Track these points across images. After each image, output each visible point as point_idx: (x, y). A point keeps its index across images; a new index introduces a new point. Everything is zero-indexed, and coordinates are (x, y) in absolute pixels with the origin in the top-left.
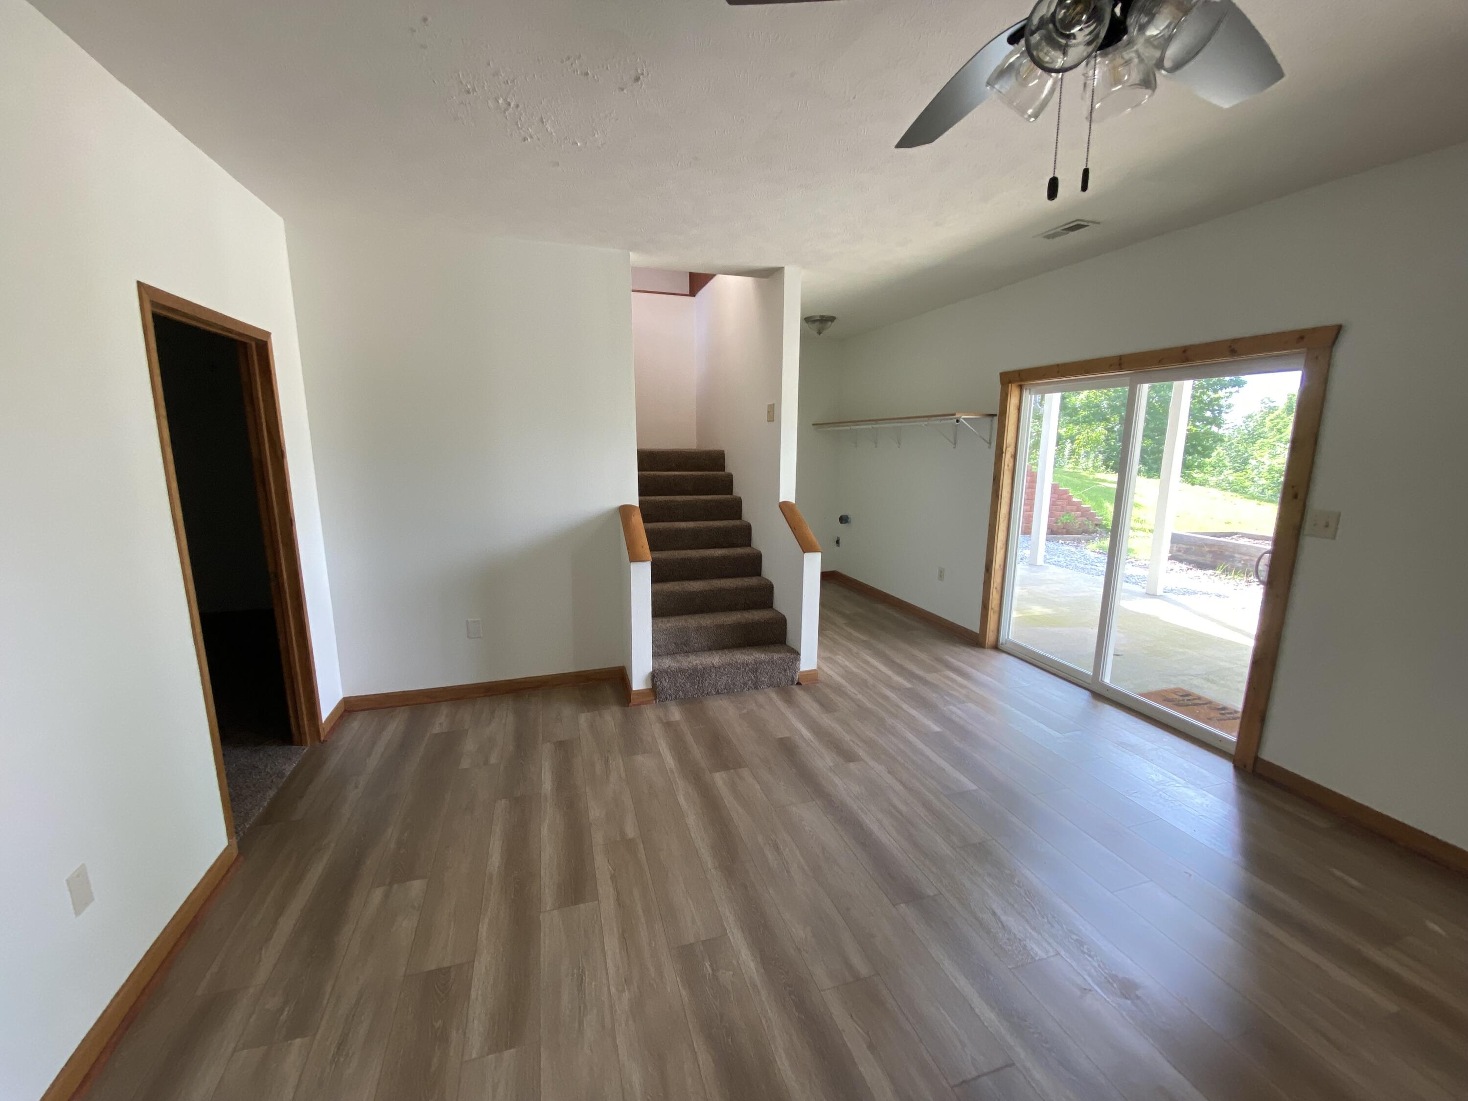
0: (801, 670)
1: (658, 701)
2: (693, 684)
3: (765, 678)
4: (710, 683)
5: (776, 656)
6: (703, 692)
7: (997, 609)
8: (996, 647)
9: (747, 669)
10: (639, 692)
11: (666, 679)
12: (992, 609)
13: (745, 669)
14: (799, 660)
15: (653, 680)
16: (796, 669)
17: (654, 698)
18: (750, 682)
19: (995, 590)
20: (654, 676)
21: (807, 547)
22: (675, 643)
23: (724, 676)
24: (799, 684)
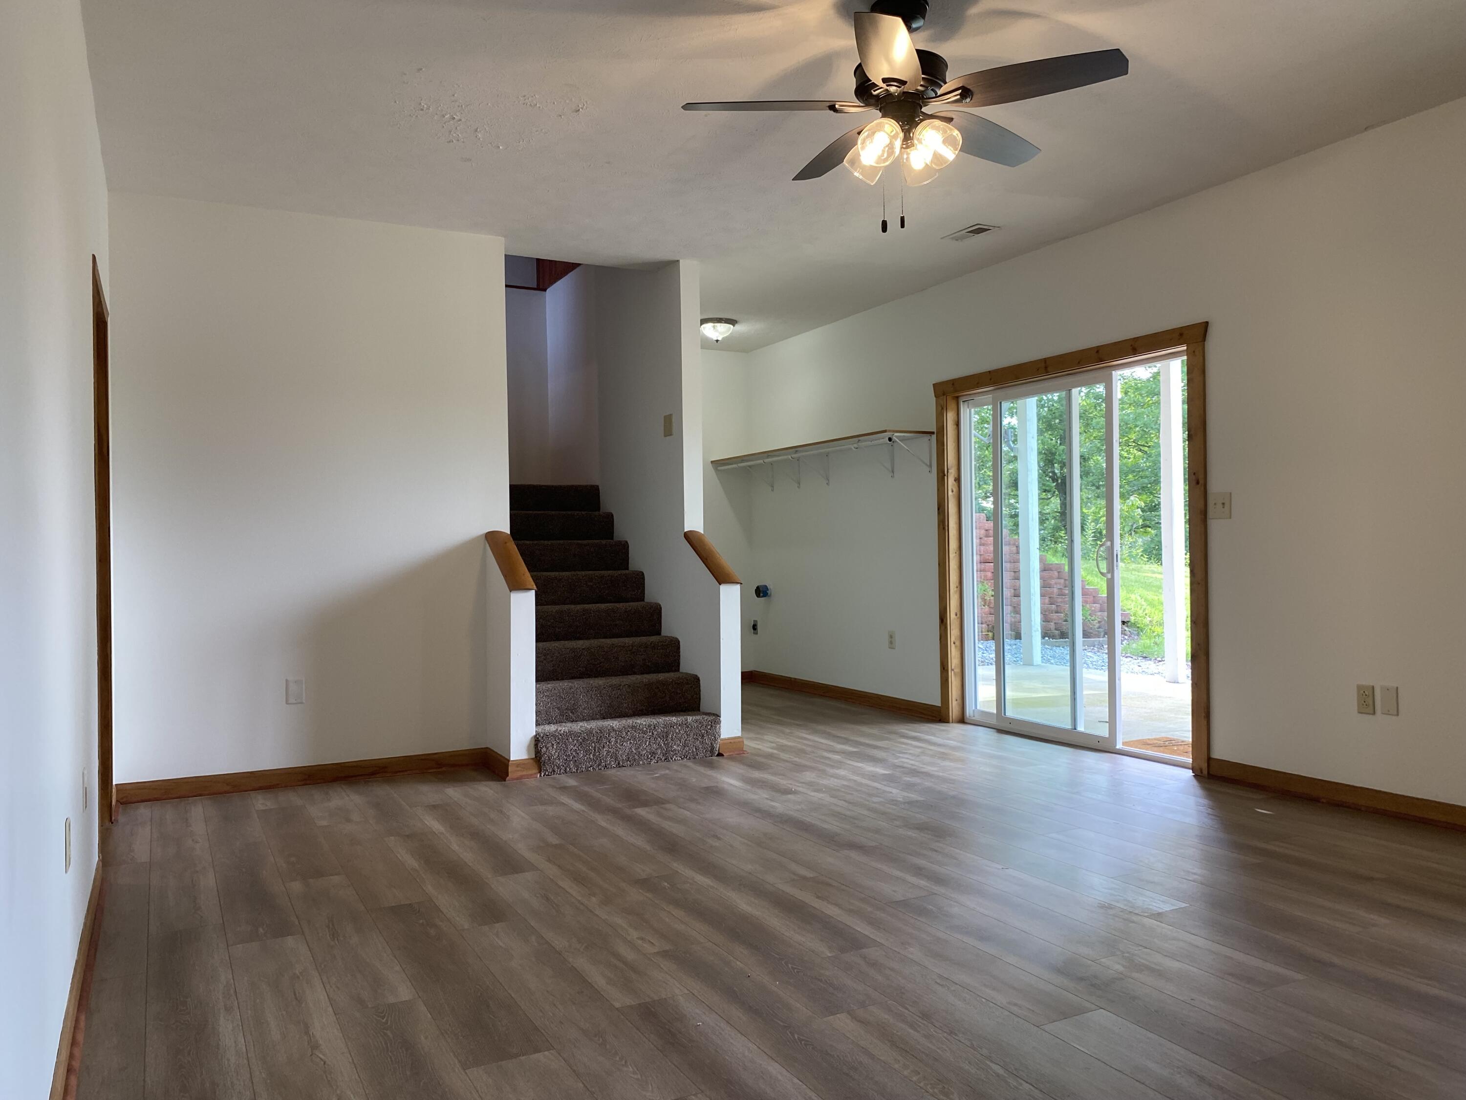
0: (722, 737)
1: (543, 774)
2: (587, 752)
3: (678, 745)
4: (608, 752)
5: (690, 719)
6: (599, 765)
7: (958, 670)
8: (962, 720)
9: (655, 733)
10: (520, 764)
11: (553, 745)
12: (952, 670)
13: (653, 733)
14: (719, 722)
15: (536, 745)
16: (715, 735)
17: (537, 771)
18: (659, 751)
19: (953, 646)
20: (537, 741)
21: (722, 577)
22: (558, 708)
23: (626, 742)
24: (720, 755)
